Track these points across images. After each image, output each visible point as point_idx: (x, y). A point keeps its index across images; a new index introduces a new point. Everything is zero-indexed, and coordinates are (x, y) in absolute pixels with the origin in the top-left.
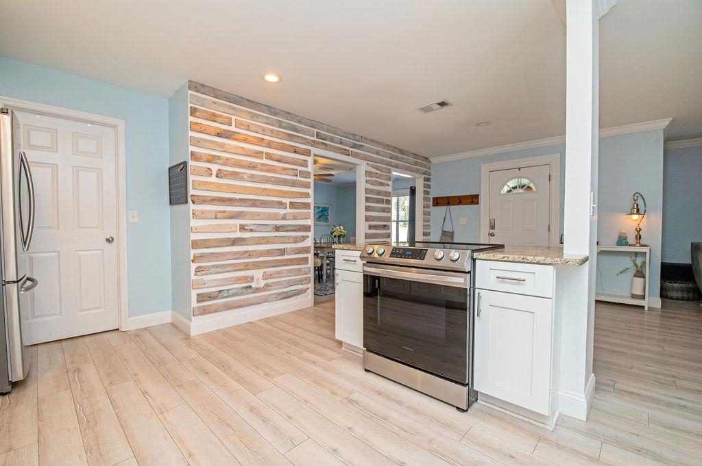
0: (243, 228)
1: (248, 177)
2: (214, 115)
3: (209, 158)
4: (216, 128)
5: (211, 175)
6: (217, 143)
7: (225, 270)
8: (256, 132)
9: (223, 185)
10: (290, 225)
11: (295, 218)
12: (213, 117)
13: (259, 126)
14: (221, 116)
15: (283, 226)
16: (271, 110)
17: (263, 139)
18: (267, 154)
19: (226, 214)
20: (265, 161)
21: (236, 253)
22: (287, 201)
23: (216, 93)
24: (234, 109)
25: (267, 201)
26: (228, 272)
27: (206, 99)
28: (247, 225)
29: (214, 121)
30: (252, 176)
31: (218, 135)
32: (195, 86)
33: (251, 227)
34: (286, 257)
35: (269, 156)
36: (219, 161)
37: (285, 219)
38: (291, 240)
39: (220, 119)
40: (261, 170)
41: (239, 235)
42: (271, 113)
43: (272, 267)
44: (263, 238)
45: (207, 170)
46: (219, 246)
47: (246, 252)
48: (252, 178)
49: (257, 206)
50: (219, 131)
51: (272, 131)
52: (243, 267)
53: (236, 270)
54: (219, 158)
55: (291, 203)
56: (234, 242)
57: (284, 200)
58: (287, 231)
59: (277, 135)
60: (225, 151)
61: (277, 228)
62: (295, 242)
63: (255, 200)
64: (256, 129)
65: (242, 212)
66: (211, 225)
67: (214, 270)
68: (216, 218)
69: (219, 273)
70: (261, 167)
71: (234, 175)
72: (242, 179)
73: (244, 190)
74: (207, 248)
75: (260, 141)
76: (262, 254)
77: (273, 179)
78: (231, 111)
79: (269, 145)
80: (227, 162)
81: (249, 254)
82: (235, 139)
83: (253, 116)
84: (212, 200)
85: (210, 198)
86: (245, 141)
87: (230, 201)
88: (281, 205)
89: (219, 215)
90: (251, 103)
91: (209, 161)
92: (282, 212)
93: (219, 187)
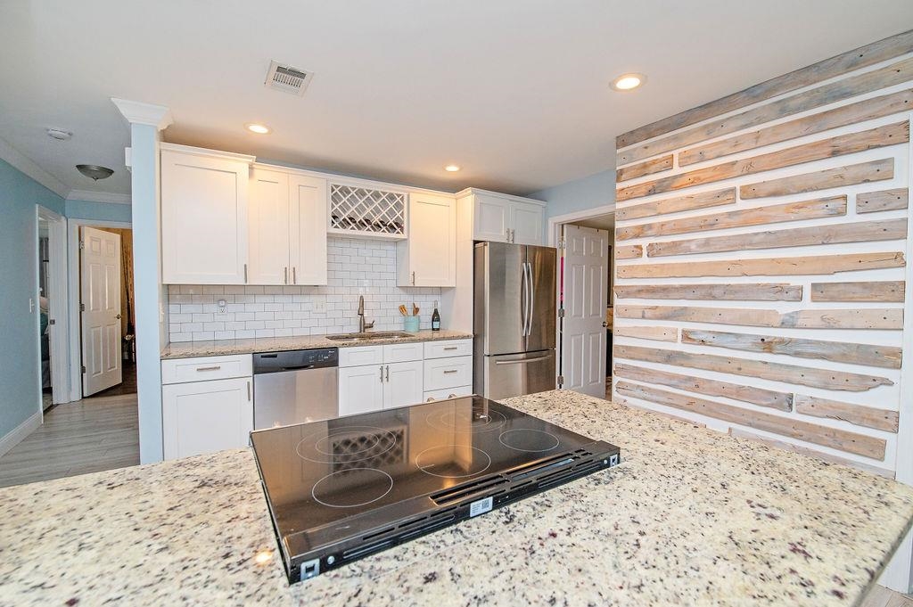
0: (687, 337)
1: (698, 246)
2: (645, 166)
3: (637, 231)
4: (646, 184)
5: (640, 255)
6: (647, 206)
7: (655, 397)
8: (718, 157)
9: (656, 266)
10: (808, 342)
11: (829, 324)
12: (644, 170)
13: (725, 141)
14: (654, 162)
15: (782, 342)
16: (759, 91)
17: (733, 164)
18: (744, 189)
19: (657, 312)
20: (741, 205)
21: (672, 377)
22: (806, 282)
23: (648, 132)
24: (676, 138)
25: (740, 286)
26: (657, 402)
27: (635, 150)
28: (693, 332)
29: (645, 175)
30: (707, 242)
31: (651, 192)
32: (622, 141)
33: (702, 337)
34: (794, 415)
35: (749, 193)
36: (649, 232)
37: (793, 326)
38: (809, 379)
39: (653, 168)
40: (728, 227)
41: (680, 347)
42: (757, 98)
43: (750, 425)
44: (729, 360)
45: (635, 249)
46: (647, 360)
47: (690, 379)
48: (707, 246)
49: (714, 298)
50: (650, 187)
51: (758, 136)
52: (683, 403)
53: (671, 405)
54: (650, 226)
55: (814, 286)
56: (670, 358)
57: (794, 281)
58: (797, 354)
59: (777, 135)
60: (659, 214)
61: (767, 345)
62: (826, 387)
63: (712, 287)
64: (717, 152)
65: (686, 308)
66: (636, 327)
67: (638, 392)
68: (643, 317)
69: (645, 399)
70: (728, 220)
71: (674, 248)
72: (688, 252)
73: (688, 270)
74: (631, 358)
75: (726, 171)
76: (724, 391)
77: (757, 239)
78: (671, 145)
79: (750, 168)
80: (662, 230)
81: (697, 385)
82: (677, 188)
83: (709, 131)
84: (639, 291)
85: (635, 289)
86: (693, 184)
87: (665, 291)
88: (780, 292)
89: (648, 313)
90: (708, 108)
91: (637, 236)
92: (784, 308)
93: (649, 272)
